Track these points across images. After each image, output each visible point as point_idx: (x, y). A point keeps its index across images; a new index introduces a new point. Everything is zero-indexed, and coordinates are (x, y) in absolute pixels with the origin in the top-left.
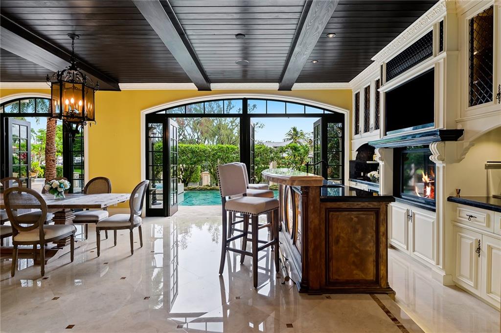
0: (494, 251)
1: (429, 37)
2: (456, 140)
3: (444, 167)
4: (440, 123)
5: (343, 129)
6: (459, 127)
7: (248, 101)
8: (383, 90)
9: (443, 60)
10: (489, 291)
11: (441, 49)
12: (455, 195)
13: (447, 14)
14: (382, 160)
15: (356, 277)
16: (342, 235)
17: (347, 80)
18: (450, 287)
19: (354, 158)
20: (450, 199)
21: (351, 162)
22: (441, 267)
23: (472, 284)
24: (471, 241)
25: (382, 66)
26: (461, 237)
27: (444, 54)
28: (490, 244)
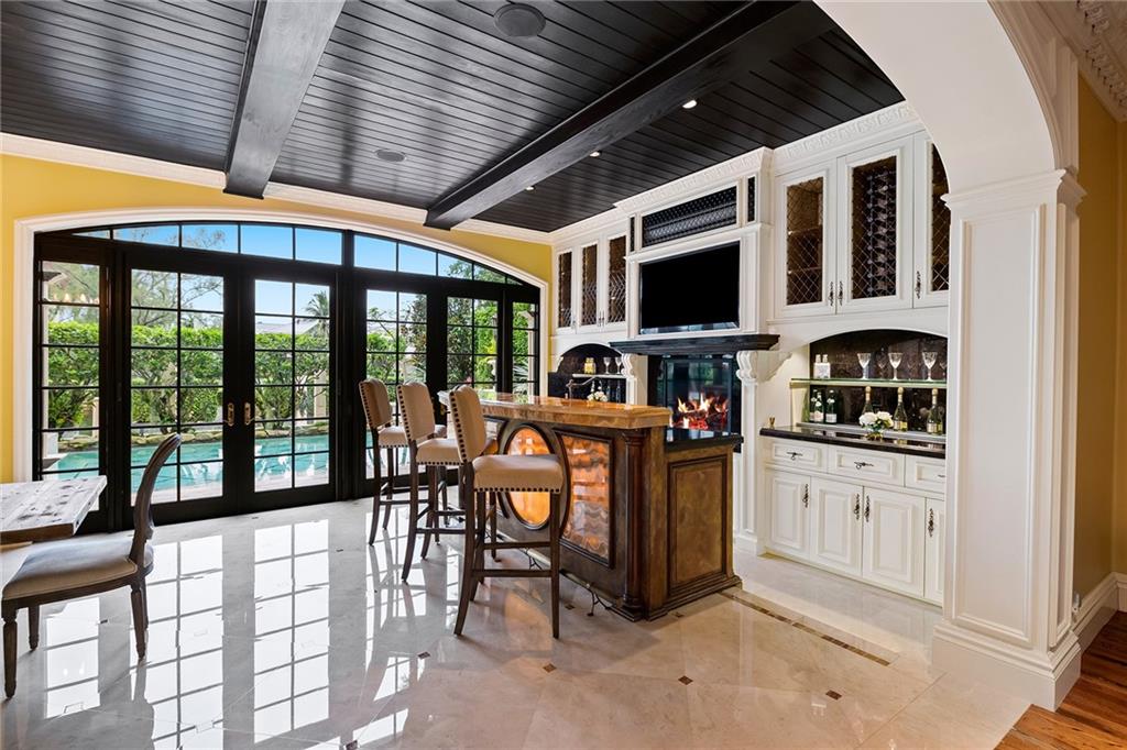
0: (827, 497)
1: (728, 196)
2: (768, 349)
3: (756, 387)
4: (749, 322)
5: (536, 315)
6: (772, 332)
7: (356, 237)
8: (635, 259)
9: (754, 234)
10: (822, 549)
11: (751, 218)
12: (768, 426)
13: (761, 171)
14: (633, 374)
15: (704, 571)
16: (689, 505)
17: (547, 227)
18: (762, 556)
19: (555, 370)
20: (764, 432)
21: (550, 375)
22: (751, 531)
23: (796, 545)
24: (794, 488)
25: (633, 219)
26: (778, 483)
27: (756, 226)
28: (823, 488)
